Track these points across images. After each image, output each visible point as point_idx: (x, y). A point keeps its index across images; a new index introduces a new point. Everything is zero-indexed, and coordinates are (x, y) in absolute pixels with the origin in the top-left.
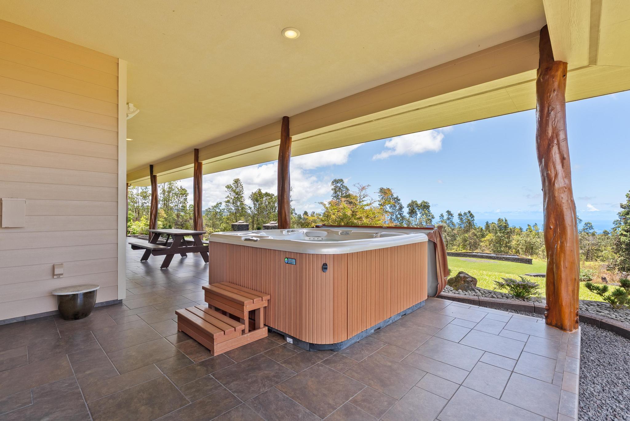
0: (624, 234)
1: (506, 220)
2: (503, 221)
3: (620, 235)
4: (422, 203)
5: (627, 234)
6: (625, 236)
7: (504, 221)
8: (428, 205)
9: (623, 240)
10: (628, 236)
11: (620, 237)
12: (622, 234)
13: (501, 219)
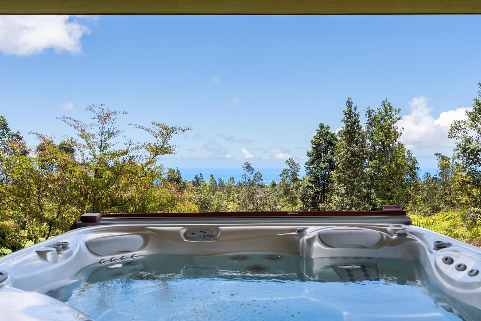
0: (310, 186)
1: (178, 171)
2: (174, 172)
3: (306, 187)
4: (62, 144)
5: (313, 186)
6: (311, 188)
7: (176, 172)
8: (72, 149)
9: (310, 193)
10: (313, 188)
11: (306, 189)
12: (308, 187)
13: (172, 169)
